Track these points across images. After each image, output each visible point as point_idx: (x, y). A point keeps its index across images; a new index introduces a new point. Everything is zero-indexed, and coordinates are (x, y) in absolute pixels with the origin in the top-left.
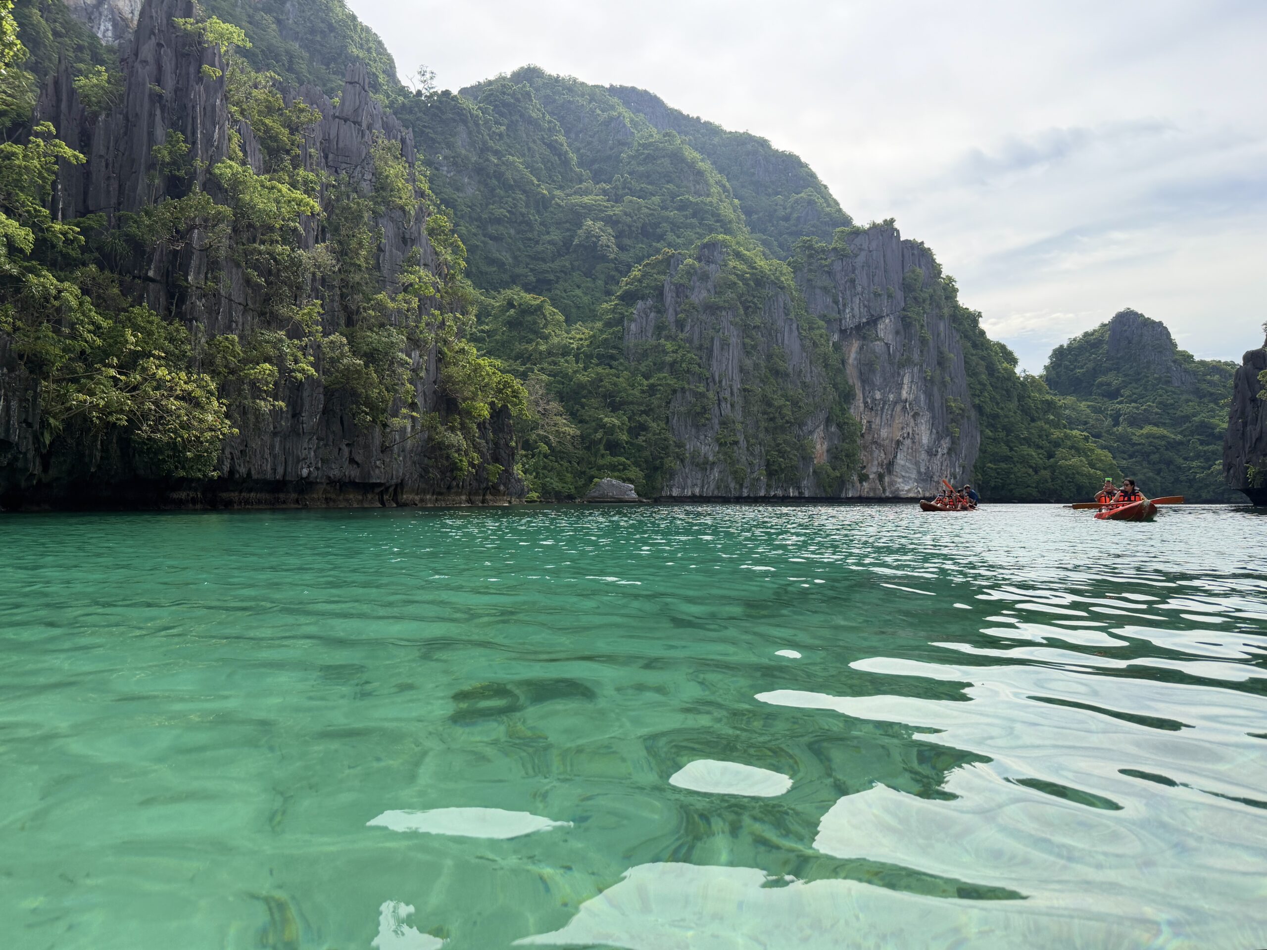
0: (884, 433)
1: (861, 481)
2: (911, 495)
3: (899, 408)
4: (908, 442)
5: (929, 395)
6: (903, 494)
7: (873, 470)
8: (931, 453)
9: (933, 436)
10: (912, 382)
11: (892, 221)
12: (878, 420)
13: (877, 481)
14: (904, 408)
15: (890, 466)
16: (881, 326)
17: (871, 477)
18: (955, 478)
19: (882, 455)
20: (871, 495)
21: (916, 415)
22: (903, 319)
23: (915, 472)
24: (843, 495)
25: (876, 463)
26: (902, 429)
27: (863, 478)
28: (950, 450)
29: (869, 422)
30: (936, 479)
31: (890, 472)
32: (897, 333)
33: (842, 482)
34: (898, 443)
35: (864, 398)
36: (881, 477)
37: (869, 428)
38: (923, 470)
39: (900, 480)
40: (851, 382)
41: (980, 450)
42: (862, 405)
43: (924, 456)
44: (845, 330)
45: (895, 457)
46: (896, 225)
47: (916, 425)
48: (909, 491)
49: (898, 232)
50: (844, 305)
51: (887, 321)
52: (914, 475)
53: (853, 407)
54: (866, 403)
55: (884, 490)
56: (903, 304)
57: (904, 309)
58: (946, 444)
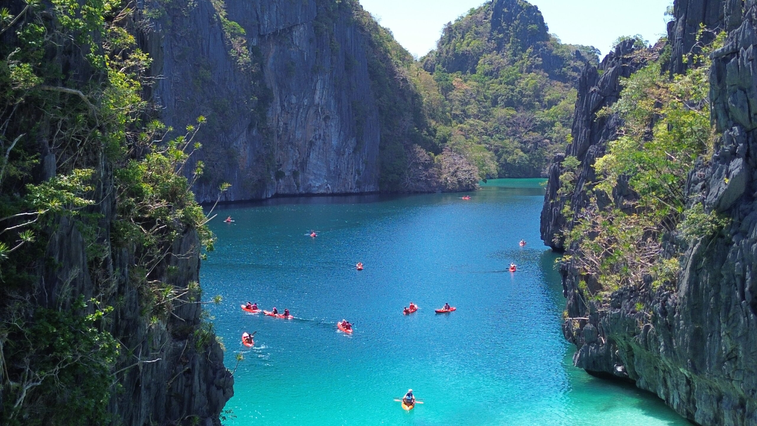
0: (299, 134)
1: (277, 179)
2: (322, 191)
3: (312, 111)
4: (319, 143)
5: (338, 100)
6: (315, 190)
7: (288, 168)
8: (339, 153)
9: (341, 138)
10: (324, 88)
12: (293, 123)
13: (292, 179)
14: (316, 111)
15: (303, 165)
16: (295, 34)
17: (286, 174)
18: (359, 174)
19: (297, 154)
20: (287, 192)
21: (326, 118)
22: (316, 28)
23: (325, 170)
24: (264, 197)
25: (291, 161)
26: (315, 131)
27: (279, 175)
28: (355, 150)
29: (285, 124)
30: (343, 176)
31: (303, 170)
32: (311, 41)
33: (262, 184)
34: (311, 144)
35: (281, 101)
36: (295, 174)
37: (286, 130)
38: (332, 168)
39: (312, 177)
40: (268, 86)
41: (380, 147)
42: (279, 108)
43: (333, 155)
44: (264, 36)
45: (308, 156)
47: (327, 127)
48: (320, 187)
50: (262, 12)
51: (302, 29)
52: (324, 172)
53: (270, 109)
54: (282, 106)
55: (298, 187)
56: (315, 14)
57: (316, 19)
58: (352, 143)
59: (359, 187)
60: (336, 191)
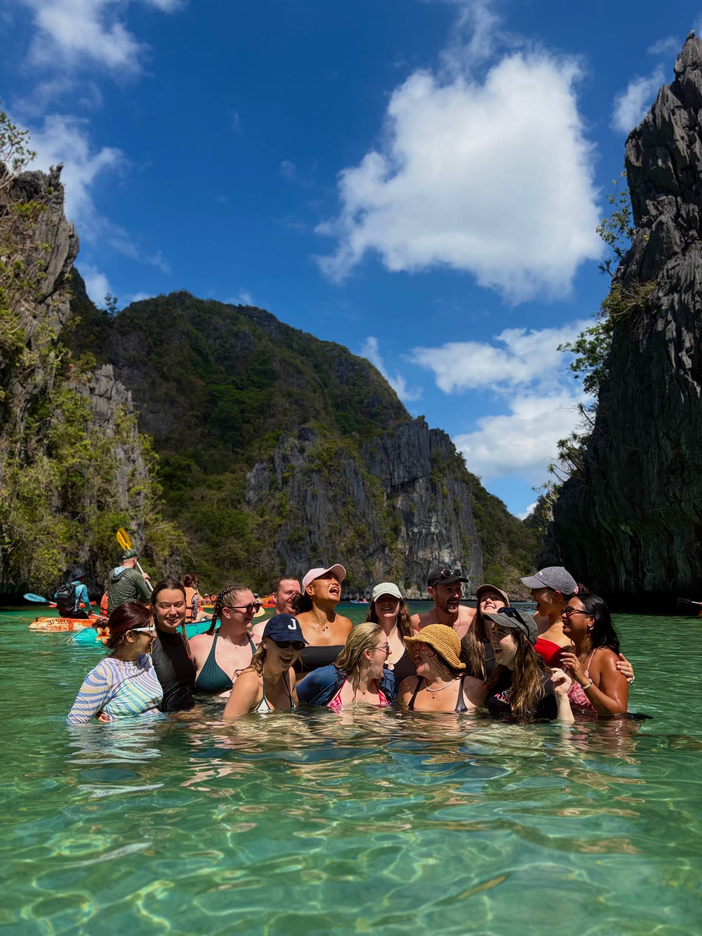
0: (420, 555)
1: (406, 588)
3: (429, 539)
5: (448, 530)
7: (413, 580)
9: (452, 558)
10: (437, 521)
11: (423, 417)
12: (416, 546)
13: (417, 588)
14: (433, 538)
16: (417, 484)
17: (412, 585)
19: (420, 570)
20: (413, 597)
21: (440, 544)
22: (431, 480)
25: (415, 575)
26: (432, 553)
29: (410, 547)
32: (427, 489)
34: (430, 562)
35: (407, 531)
36: (419, 585)
40: (398, 520)
42: (405, 536)
44: (395, 486)
47: (441, 550)
49: (427, 424)
50: (394, 470)
51: (421, 481)
53: (400, 537)
54: (408, 535)
55: (421, 594)
56: (430, 471)
57: (431, 474)
58: (460, 563)
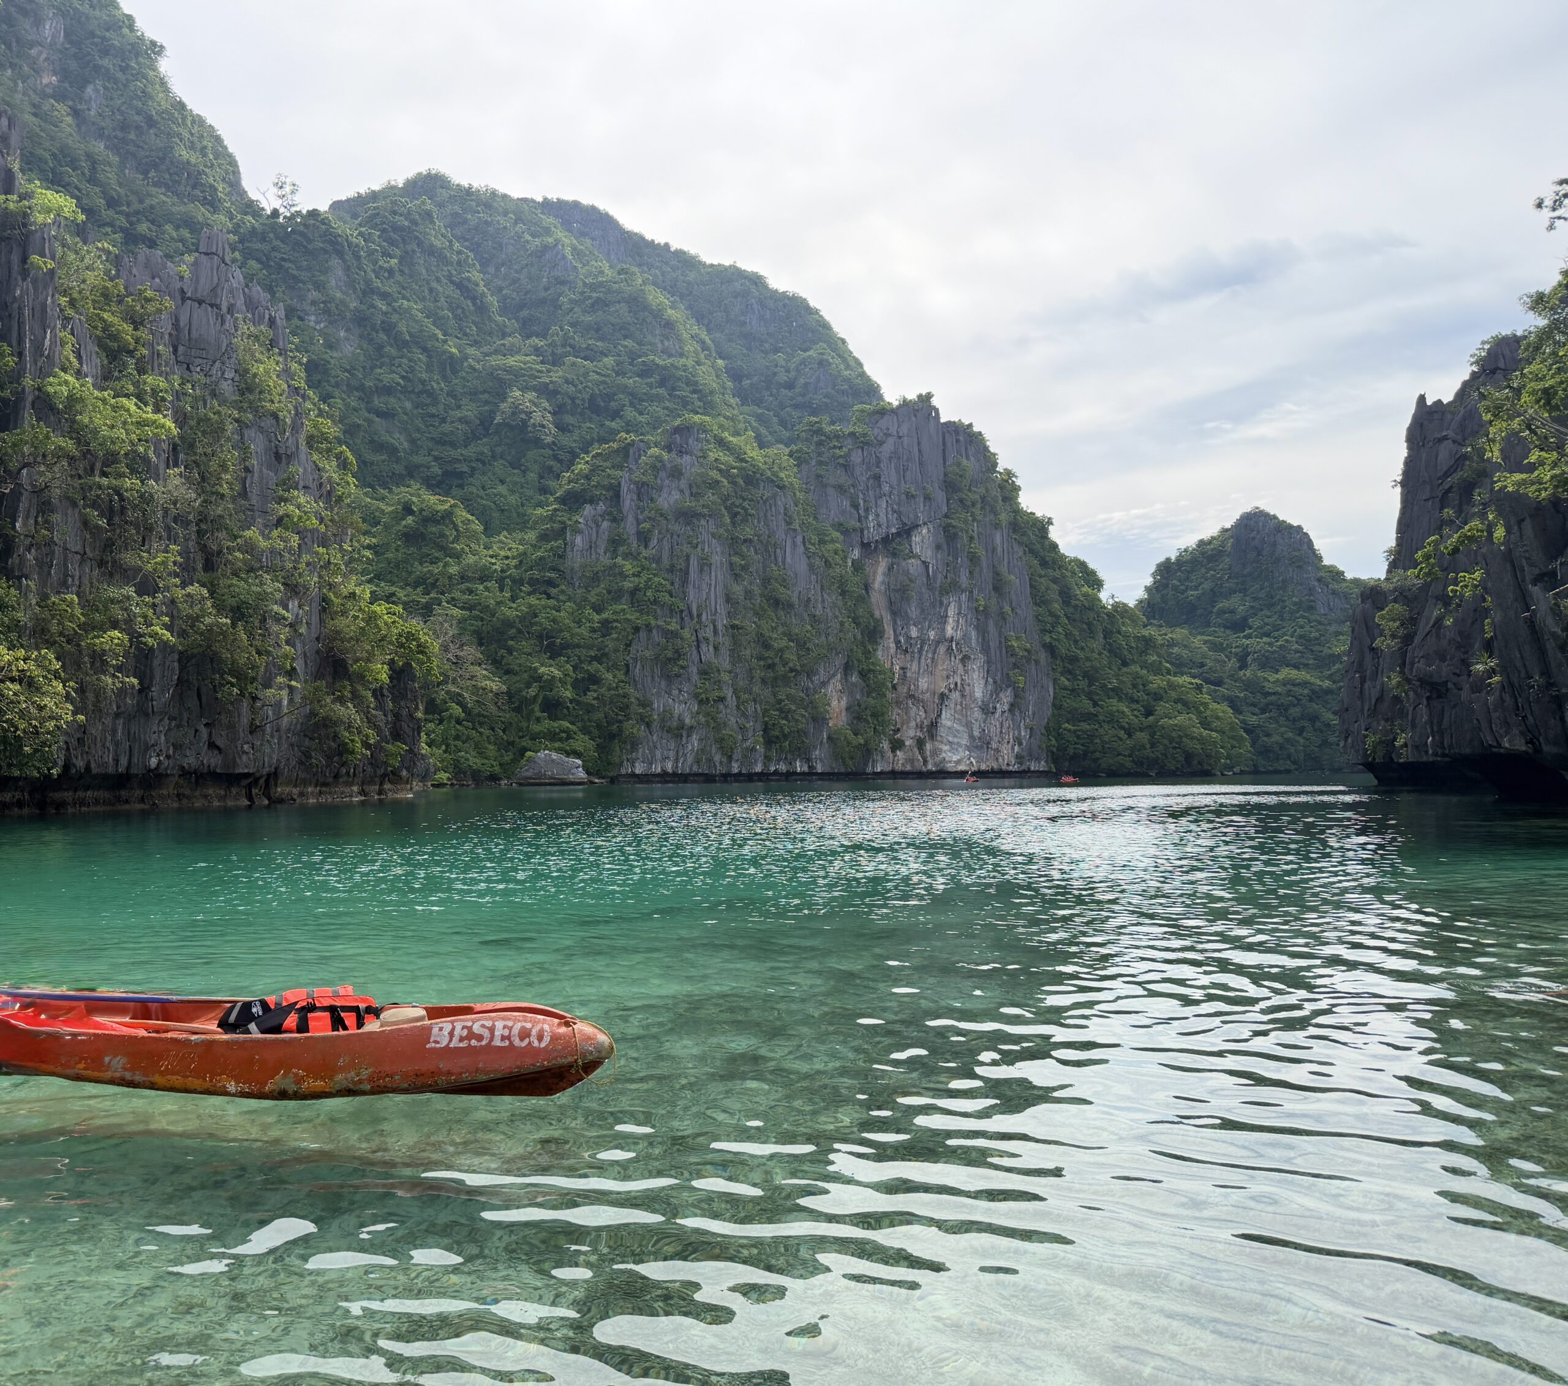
0: (923, 683)
1: (893, 750)
2: (962, 768)
3: (942, 649)
4: (955, 695)
5: (982, 631)
6: (950, 767)
7: (909, 734)
8: (987, 710)
9: (990, 687)
10: (959, 613)
11: (929, 396)
12: (915, 667)
13: (916, 750)
14: (950, 649)
15: (932, 729)
16: (916, 539)
17: (907, 743)
18: (1020, 744)
19: (922, 713)
20: (908, 768)
21: (965, 659)
22: (946, 529)
23: (966, 736)
24: (869, 770)
25: (913, 724)
26: (948, 677)
27: (897, 745)
28: (1012, 705)
29: (902, 668)
30: (994, 745)
31: (932, 737)
32: (938, 547)
33: (867, 752)
34: (943, 697)
35: (896, 636)
36: (920, 744)
37: (904, 677)
38: (976, 733)
39: (946, 748)
40: (877, 614)
41: (1054, 705)
42: (893, 645)
43: (977, 714)
44: (869, 544)
45: (939, 716)
46: (935, 401)
47: (966, 672)
48: (958, 762)
49: (937, 411)
50: (867, 510)
51: (925, 531)
52: (965, 741)
53: (880, 648)
54: (897, 643)
55: (925, 762)
56: (945, 509)
57: (946, 516)
58: (1006, 697)
59: (1021, 763)
60: (983, 767)
